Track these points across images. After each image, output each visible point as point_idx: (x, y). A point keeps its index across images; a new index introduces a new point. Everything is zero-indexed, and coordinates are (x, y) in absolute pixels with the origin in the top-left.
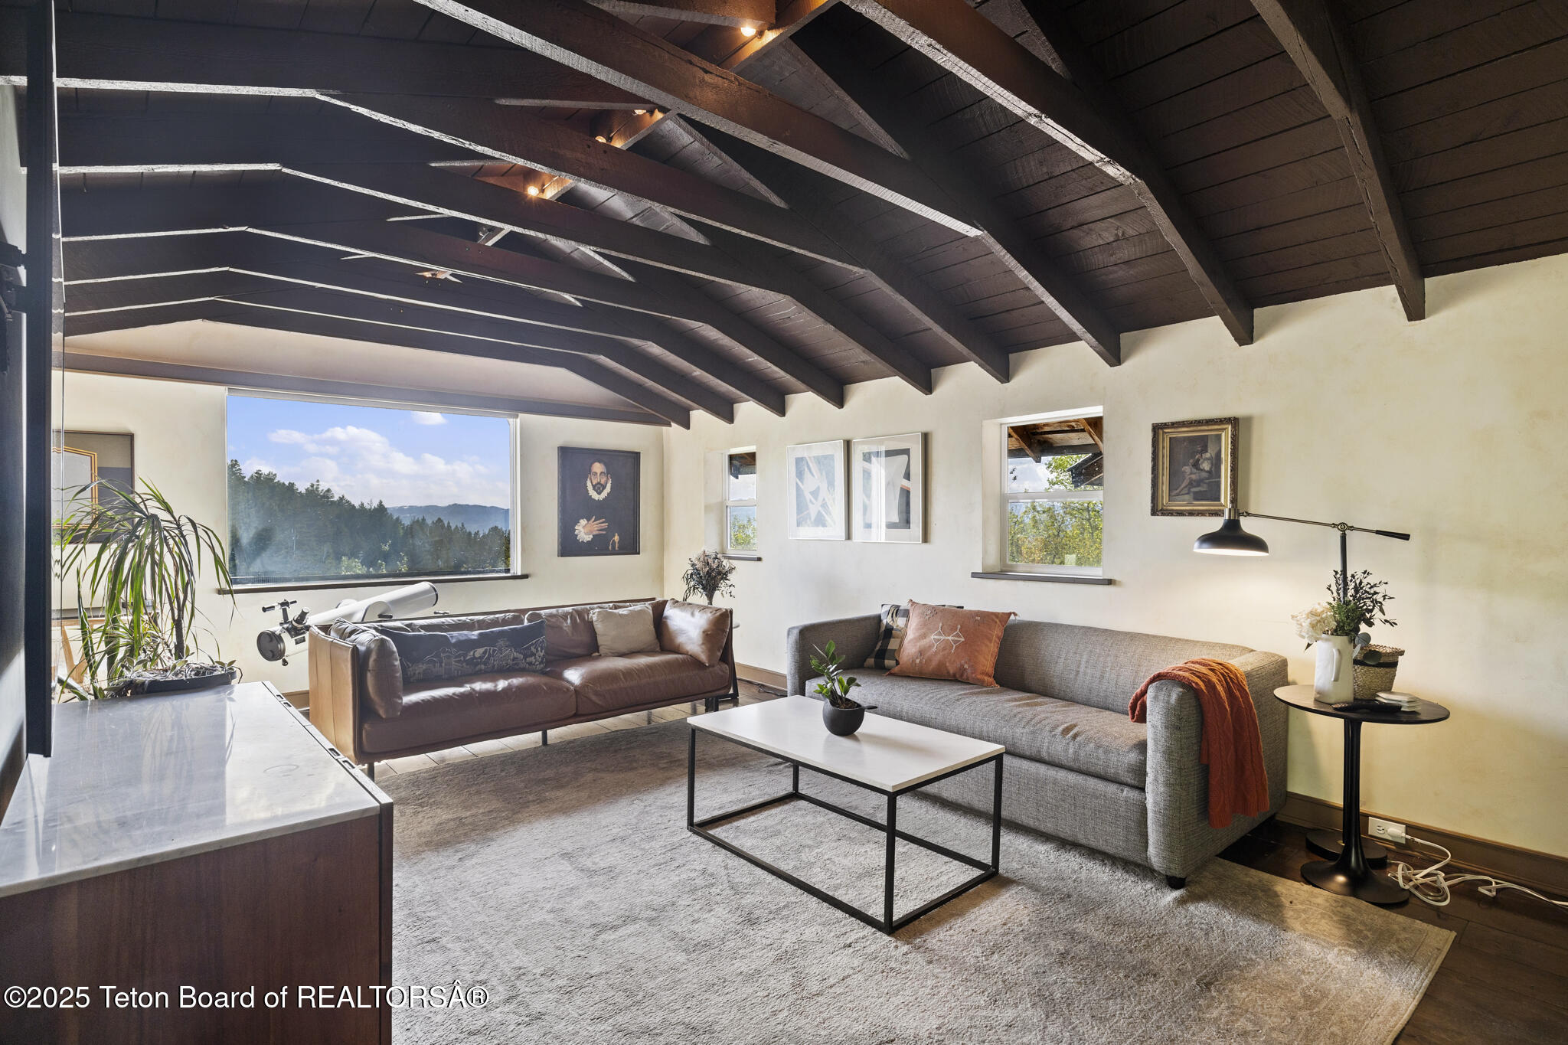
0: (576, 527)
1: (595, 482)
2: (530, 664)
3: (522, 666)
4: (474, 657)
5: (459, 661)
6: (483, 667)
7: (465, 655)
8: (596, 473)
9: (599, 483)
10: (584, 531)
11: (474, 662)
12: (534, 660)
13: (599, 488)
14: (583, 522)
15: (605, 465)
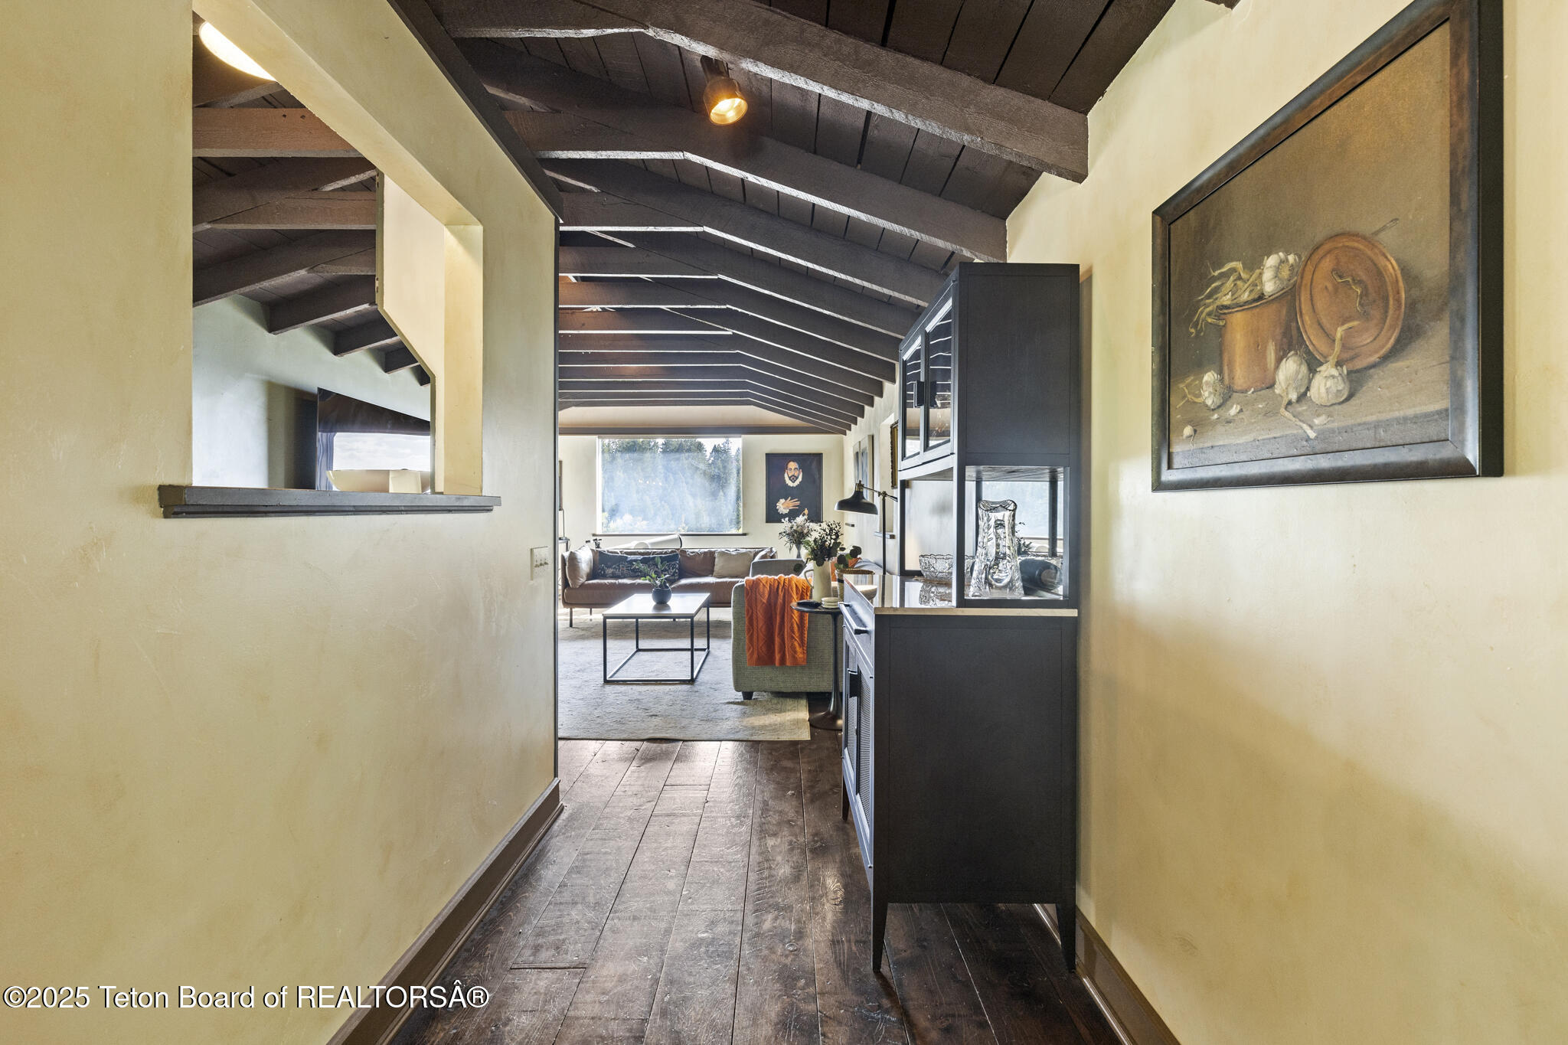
0: (777, 504)
1: (790, 475)
8: (791, 469)
9: (793, 475)
15: (798, 463)
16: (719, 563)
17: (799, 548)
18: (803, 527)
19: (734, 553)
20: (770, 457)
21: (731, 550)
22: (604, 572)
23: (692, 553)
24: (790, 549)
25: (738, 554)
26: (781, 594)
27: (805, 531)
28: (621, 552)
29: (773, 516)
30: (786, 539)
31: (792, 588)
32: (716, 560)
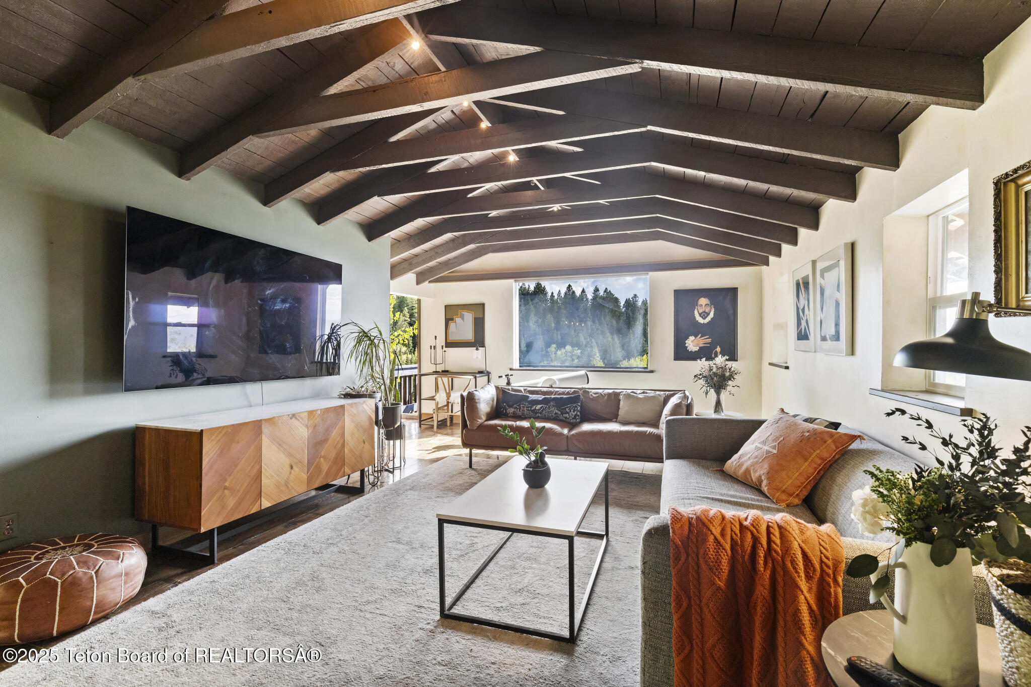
0: (687, 342)
1: (701, 311)
2: (566, 418)
3: (561, 418)
4: (535, 409)
5: (528, 410)
6: (540, 415)
7: (531, 407)
8: (702, 305)
9: (704, 312)
10: (692, 344)
11: (534, 411)
12: (568, 417)
13: (704, 315)
14: (692, 338)
15: (708, 299)
16: (624, 407)
17: (718, 393)
18: (723, 369)
19: (641, 396)
20: (678, 293)
21: (639, 392)
22: (506, 412)
23: (595, 394)
24: (707, 393)
25: (645, 398)
26: (765, 575)
27: (727, 374)
28: (525, 390)
29: (681, 354)
30: (702, 382)
31: (793, 562)
32: (621, 403)
